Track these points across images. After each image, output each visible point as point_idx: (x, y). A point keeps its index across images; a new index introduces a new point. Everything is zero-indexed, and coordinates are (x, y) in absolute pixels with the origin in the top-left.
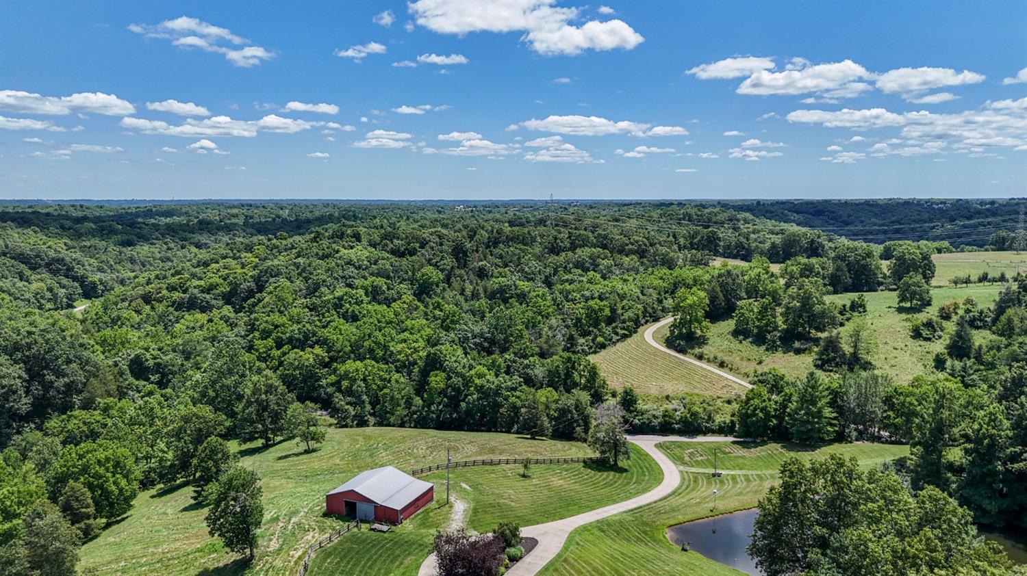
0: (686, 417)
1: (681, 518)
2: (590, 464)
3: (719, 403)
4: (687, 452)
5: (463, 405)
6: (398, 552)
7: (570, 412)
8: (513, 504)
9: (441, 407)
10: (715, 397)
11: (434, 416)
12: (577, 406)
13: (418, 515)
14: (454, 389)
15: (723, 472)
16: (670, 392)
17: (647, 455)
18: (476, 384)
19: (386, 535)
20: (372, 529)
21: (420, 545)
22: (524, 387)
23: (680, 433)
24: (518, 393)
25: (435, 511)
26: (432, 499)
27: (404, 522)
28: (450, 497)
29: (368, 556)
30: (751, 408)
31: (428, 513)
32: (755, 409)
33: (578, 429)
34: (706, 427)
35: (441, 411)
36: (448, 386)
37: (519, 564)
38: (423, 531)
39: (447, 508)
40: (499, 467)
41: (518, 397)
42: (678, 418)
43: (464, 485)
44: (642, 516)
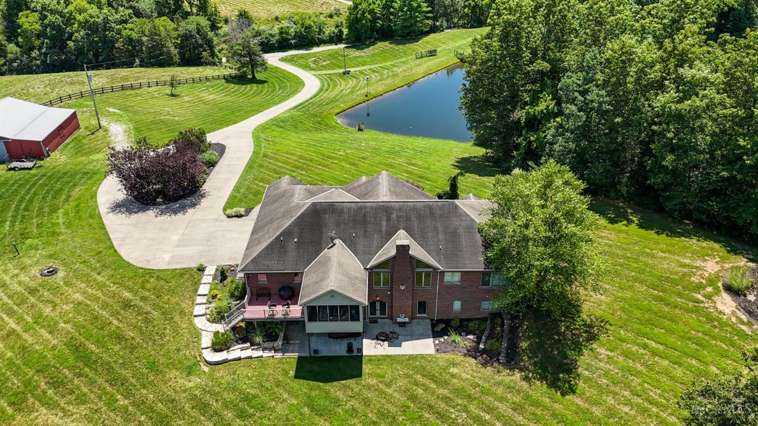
0: (301, 32)
1: (343, 106)
2: (229, 79)
3: (322, 18)
4: (310, 60)
5: (71, 44)
6: (58, 186)
7: (192, 36)
8: (177, 119)
9: (43, 50)
10: (318, 14)
11: (38, 62)
12: (199, 32)
13: (68, 144)
14: (53, 28)
15: (352, 70)
16: (277, 14)
17: (277, 68)
18: (79, 21)
19: (33, 172)
20: (11, 169)
21: (85, 173)
22: (135, 19)
23: (297, 47)
24: (129, 26)
25: (88, 138)
26: (78, 127)
27: (52, 154)
28: (101, 122)
29: (18, 198)
30: (360, 12)
31: (80, 141)
32: (364, 13)
33: (204, 53)
34: (318, 38)
35: (46, 54)
36: (45, 27)
37: (217, 168)
38: (81, 159)
39: (101, 133)
40: (141, 91)
41: (132, 29)
42: (293, 35)
43: (111, 110)
44: (308, 110)
